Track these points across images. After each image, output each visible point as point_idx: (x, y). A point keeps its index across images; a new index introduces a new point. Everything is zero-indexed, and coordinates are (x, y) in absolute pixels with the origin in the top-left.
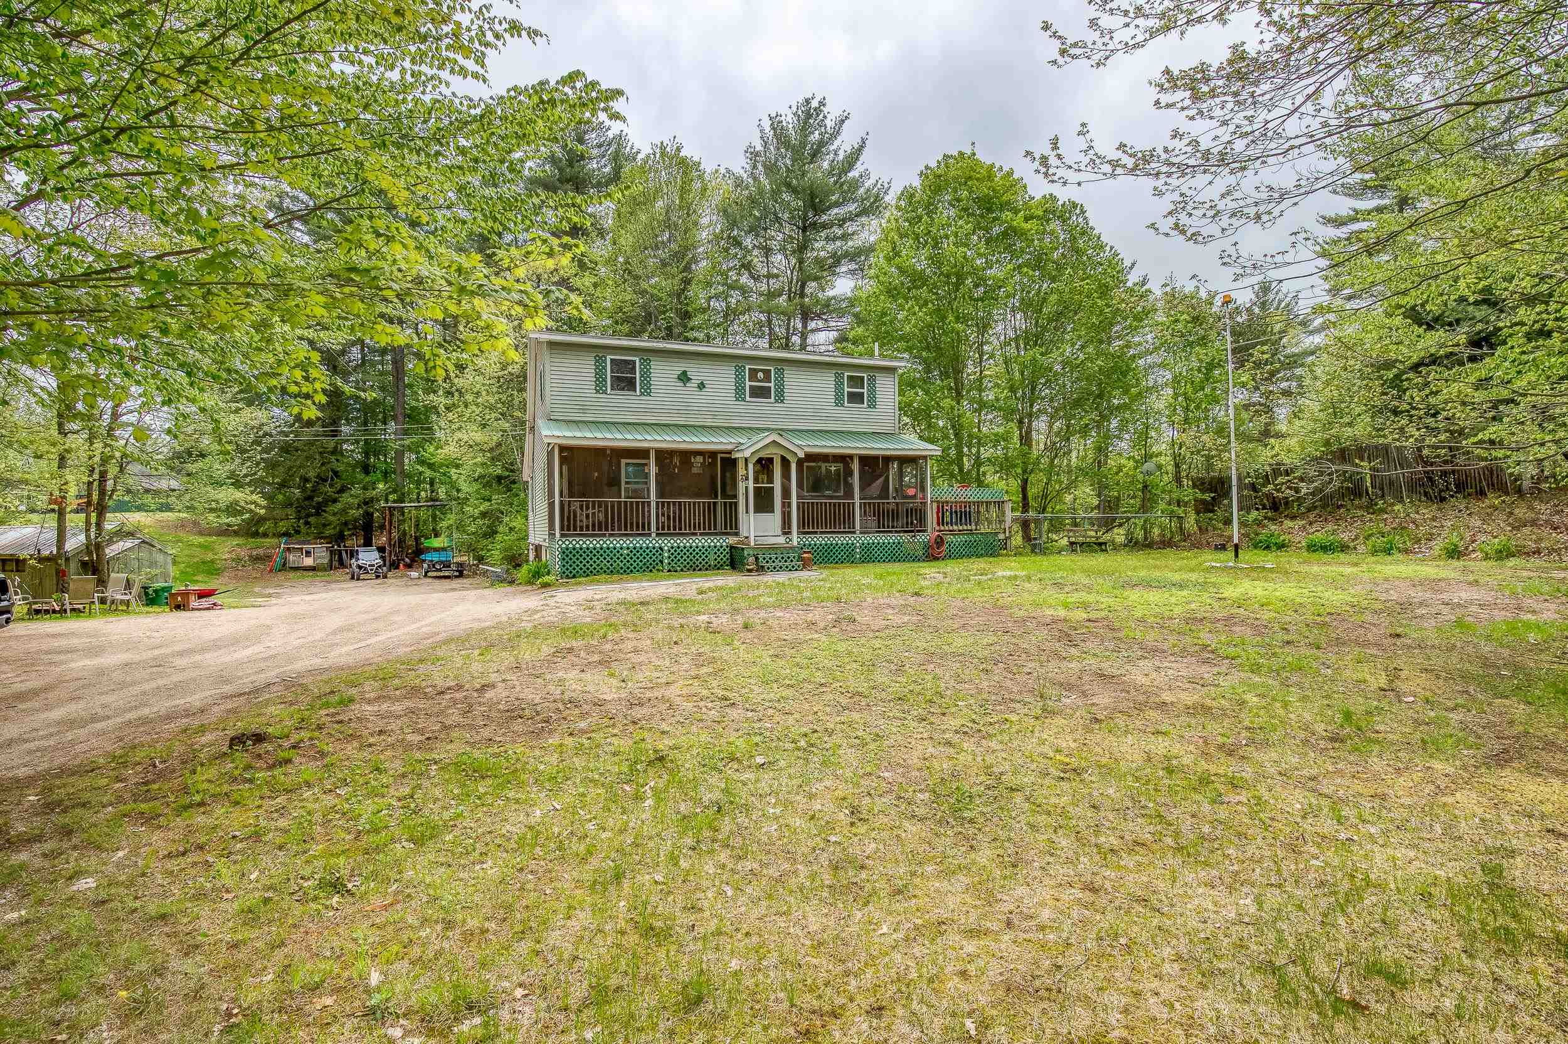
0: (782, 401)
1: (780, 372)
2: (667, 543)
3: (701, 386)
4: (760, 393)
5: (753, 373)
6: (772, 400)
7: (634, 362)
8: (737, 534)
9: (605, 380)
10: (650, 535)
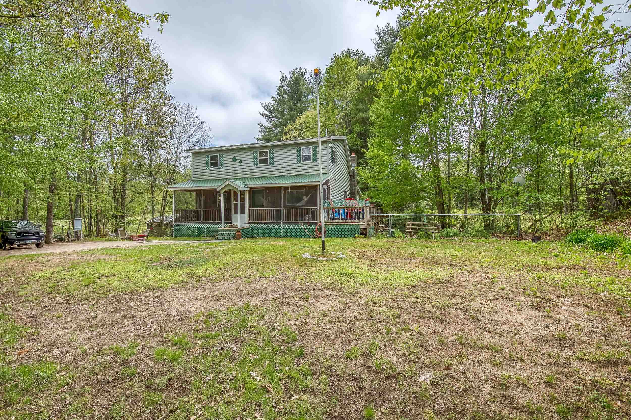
0: (273, 164)
1: (272, 152)
2: (206, 226)
3: (241, 162)
4: (263, 162)
5: (261, 154)
6: (269, 164)
7: (218, 156)
8: (231, 223)
9: (209, 164)
10: (200, 223)
